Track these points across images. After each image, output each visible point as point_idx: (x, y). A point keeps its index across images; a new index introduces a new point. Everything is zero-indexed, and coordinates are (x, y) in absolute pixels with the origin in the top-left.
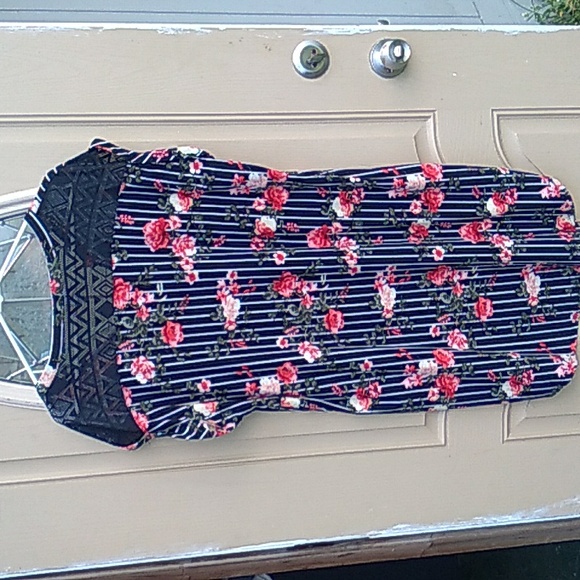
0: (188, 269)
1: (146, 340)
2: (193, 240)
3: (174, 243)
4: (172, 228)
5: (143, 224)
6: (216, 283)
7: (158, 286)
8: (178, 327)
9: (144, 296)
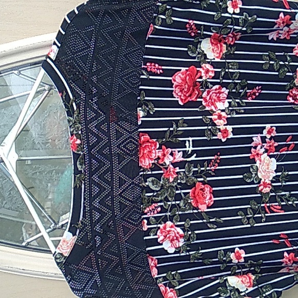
0: (221, 124)
1: (174, 203)
2: (225, 91)
3: (204, 95)
4: (204, 78)
5: (172, 73)
6: (251, 140)
7: (187, 144)
8: (207, 189)
9: (172, 154)
